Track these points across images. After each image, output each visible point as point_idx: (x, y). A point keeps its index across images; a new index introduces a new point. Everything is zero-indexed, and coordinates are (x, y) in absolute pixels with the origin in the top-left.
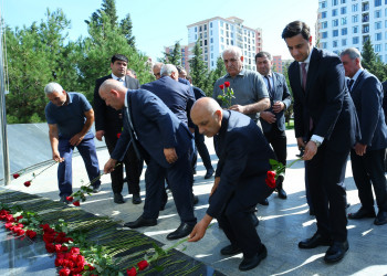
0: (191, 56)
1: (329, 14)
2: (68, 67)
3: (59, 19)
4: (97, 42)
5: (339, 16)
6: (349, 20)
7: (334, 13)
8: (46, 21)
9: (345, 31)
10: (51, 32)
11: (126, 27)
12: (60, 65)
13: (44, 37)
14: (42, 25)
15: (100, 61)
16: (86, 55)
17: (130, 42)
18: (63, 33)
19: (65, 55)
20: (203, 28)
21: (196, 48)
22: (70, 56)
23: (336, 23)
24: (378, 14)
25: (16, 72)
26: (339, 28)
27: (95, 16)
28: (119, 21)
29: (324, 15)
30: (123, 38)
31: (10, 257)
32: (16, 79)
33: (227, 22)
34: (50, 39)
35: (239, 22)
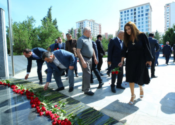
0: (77, 33)
2: (35, 36)
3: (32, 20)
4: (45, 27)
7: (125, 19)
8: (27, 20)
10: (29, 24)
11: (55, 22)
12: (32, 35)
13: (27, 25)
14: (26, 22)
15: (46, 34)
16: (41, 32)
17: (56, 28)
18: (33, 24)
19: (34, 32)
20: (81, 23)
21: (79, 30)
22: (35, 32)
23: (126, 22)
24: (139, 20)
25: (17, 38)
27: (44, 18)
28: (53, 20)
29: (122, 20)
30: (54, 26)
31: (15, 100)
32: (16, 40)
33: (90, 21)
34: (28, 27)
35: (93, 21)
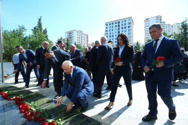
0: (66, 42)
1: (109, 31)
2: (25, 44)
3: (23, 29)
4: (36, 36)
5: (111, 31)
6: (114, 33)
7: (110, 30)
9: (113, 36)
10: (20, 32)
11: (45, 32)
12: (22, 43)
13: (17, 34)
14: (17, 30)
15: (36, 42)
16: (31, 40)
17: (46, 37)
18: (24, 33)
19: (24, 40)
20: (70, 33)
21: (68, 39)
22: (26, 40)
23: (110, 33)
24: (122, 31)
25: (7, 45)
26: (111, 35)
27: (35, 28)
28: (43, 30)
29: (107, 31)
30: (44, 35)
32: (7, 47)
33: (78, 32)
34: (19, 35)
35: (81, 32)
